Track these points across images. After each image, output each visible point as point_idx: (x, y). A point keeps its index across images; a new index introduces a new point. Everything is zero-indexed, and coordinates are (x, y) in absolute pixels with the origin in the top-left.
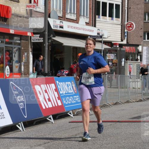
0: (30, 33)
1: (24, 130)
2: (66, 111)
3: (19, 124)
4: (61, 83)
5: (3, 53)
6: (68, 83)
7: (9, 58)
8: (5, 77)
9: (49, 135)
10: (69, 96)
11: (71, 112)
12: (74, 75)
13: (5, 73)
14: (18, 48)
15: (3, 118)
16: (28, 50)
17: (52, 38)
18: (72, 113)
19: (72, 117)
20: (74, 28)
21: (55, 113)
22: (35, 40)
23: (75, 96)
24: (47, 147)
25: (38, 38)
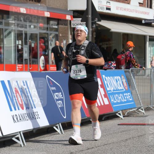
0: (70, 16)
1: (63, 133)
2: (114, 111)
3: (57, 125)
4: (109, 77)
5: (37, 41)
6: (117, 77)
7: (44, 47)
8: (39, 70)
10: (118, 93)
11: (121, 112)
12: (122, 67)
14: (55, 34)
15: (38, 118)
16: (68, 37)
18: (121, 114)
19: (122, 119)
20: (125, 9)
22: (76, 25)
23: (125, 93)
25: (80, 22)
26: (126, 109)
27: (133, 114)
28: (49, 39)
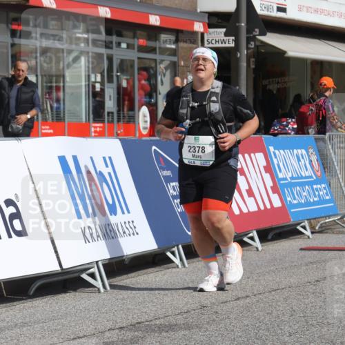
0: (201, 24)
1: (186, 265)
2: (292, 220)
3: (174, 249)
4: (281, 151)
5: (132, 75)
6: (299, 151)
8: (137, 135)
9: (249, 278)
10: (302, 185)
11: (306, 224)
12: (310, 131)
13: (139, 124)
14: (171, 61)
15: (134, 234)
17: (258, 37)
18: (308, 228)
19: (309, 237)
20: (316, 11)
21: (265, 225)
22: (214, 42)
23: (316, 184)
24: (242, 307)
25: (222, 37)
26: (318, 218)
27: (333, 227)
28: (159, 70)
